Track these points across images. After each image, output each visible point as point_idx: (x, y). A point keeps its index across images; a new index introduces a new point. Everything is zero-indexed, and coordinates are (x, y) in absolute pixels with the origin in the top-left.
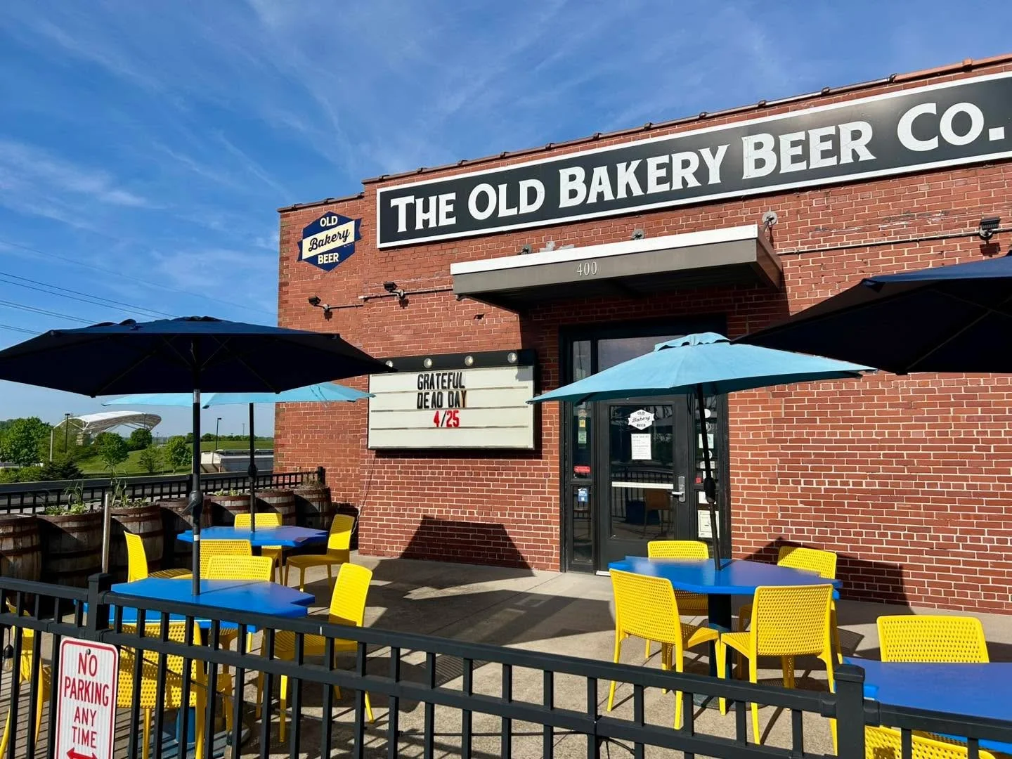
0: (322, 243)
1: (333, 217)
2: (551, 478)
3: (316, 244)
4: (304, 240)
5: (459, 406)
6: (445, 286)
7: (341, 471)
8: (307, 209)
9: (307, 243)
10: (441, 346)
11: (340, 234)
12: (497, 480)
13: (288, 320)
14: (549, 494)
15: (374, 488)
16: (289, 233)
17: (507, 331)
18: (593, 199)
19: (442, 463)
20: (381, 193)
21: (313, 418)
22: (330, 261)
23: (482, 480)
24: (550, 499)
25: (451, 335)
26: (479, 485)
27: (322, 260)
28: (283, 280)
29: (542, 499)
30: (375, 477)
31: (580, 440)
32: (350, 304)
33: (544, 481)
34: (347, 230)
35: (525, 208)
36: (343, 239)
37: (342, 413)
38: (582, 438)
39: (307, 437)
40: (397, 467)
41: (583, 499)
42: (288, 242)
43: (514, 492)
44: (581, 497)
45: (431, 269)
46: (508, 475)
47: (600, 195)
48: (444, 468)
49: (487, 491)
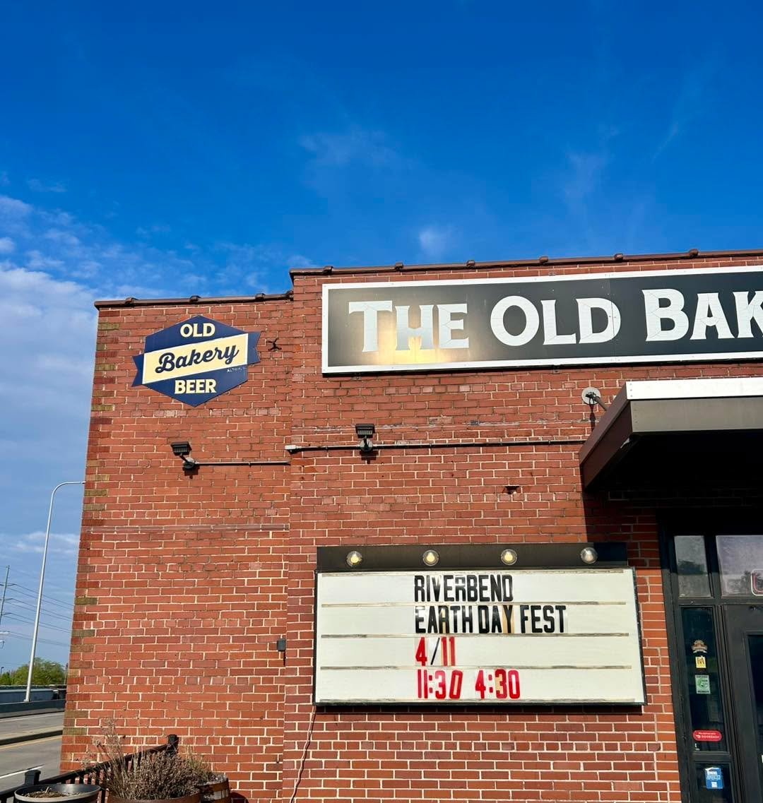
0: (183, 362)
1: (206, 325)
2: (661, 751)
3: (171, 362)
4: (145, 354)
5: (500, 630)
6: (447, 440)
7: (212, 741)
8: (155, 308)
9: (152, 360)
10: (444, 532)
11: (220, 352)
12: (562, 757)
13: (106, 479)
14: (661, 776)
15: (314, 774)
16: (116, 341)
17: (563, 513)
18: (699, 334)
19: (453, 727)
20: (330, 290)
21: (155, 648)
22: (198, 391)
23: (533, 756)
24: (664, 787)
25: (459, 515)
26: (527, 766)
27: (180, 388)
28: (101, 414)
29: (647, 787)
30: (315, 755)
31: (698, 688)
32: (237, 460)
33: (650, 757)
34: (234, 347)
35: (588, 336)
36: (225, 359)
37: (217, 640)
38: (703, 685)
39: (141, 681)
40: (362, 736)
41: (714, 785)
42: (114, 354)
43: (594, 776)
44: (710, 781)
45: (421, 413)
46: (584, 747)
47: (711, 331)
48: (456, 737)
49: (544, 776)
